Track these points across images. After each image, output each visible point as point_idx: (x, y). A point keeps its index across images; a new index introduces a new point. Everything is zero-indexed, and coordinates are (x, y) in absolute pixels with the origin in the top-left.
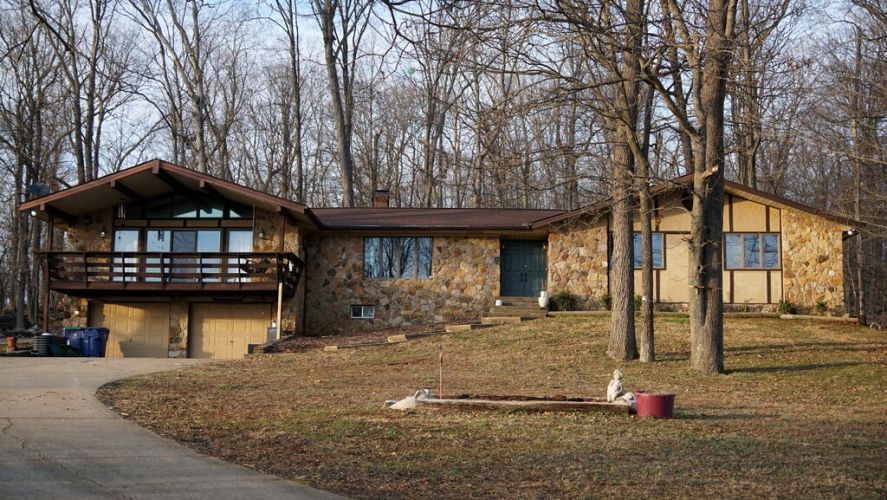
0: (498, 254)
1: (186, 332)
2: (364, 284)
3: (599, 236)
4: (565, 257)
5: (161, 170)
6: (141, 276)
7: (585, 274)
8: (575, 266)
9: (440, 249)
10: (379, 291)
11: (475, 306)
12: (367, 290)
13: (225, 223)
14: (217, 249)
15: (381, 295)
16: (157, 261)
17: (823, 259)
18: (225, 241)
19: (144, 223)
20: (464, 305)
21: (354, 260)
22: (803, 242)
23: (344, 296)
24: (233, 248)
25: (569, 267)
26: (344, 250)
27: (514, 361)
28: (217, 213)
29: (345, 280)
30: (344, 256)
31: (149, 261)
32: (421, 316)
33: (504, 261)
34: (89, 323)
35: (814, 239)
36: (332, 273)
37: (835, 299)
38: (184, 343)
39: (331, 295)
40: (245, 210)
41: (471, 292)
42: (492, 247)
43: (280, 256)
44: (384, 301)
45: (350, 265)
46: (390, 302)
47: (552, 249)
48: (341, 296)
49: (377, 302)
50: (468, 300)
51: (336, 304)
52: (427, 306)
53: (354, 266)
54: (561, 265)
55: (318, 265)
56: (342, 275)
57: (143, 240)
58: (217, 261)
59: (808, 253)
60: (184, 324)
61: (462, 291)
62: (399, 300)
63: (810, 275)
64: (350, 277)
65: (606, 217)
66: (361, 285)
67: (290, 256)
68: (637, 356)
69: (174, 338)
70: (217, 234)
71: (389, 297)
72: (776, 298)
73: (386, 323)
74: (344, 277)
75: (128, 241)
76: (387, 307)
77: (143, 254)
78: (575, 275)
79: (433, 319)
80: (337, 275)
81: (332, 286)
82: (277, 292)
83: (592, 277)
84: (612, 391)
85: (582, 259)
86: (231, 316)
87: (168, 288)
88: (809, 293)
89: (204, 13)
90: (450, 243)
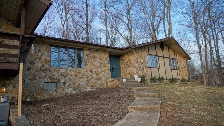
0: (109, 59)
2: (52, 70)
4: (137, 62)
7: (143, 69)
8: (141, 66)
9: (87, 55)
10: (60, 74)
11: (103, 82)
12: (53, 73)
15: (60, 76)
20: (98, 81)
21: (45, 57)
23: (40, 77)
25: (139, 66)
26: (39, 50)
29: (41, 68)
30: (40, 54)
32: (81, 88)
35: (183, 62)
36: (32, 63)
37: (187, 78)
39: (32, 76)
41: (100, 76)
44: (62, 80)
45: (43, 59)
46: (66, 80)
48: (38, 77)
49: (59, 80)
50: (100, 79)
51: (35, 81)
53: (46, 60)
56: (38, 65)
62: (70, 79)
63: (183, 71)
64: (43, 66)
66: (50, 71)
71: (65, 77)
72: (179, 78)
73: (64, 92)
74: (40, 66)
76: (64, 83)
79: (86, 89)
80: (35, 65)
81: (33, 71)
85: (142, 63)
90: (91, 53)
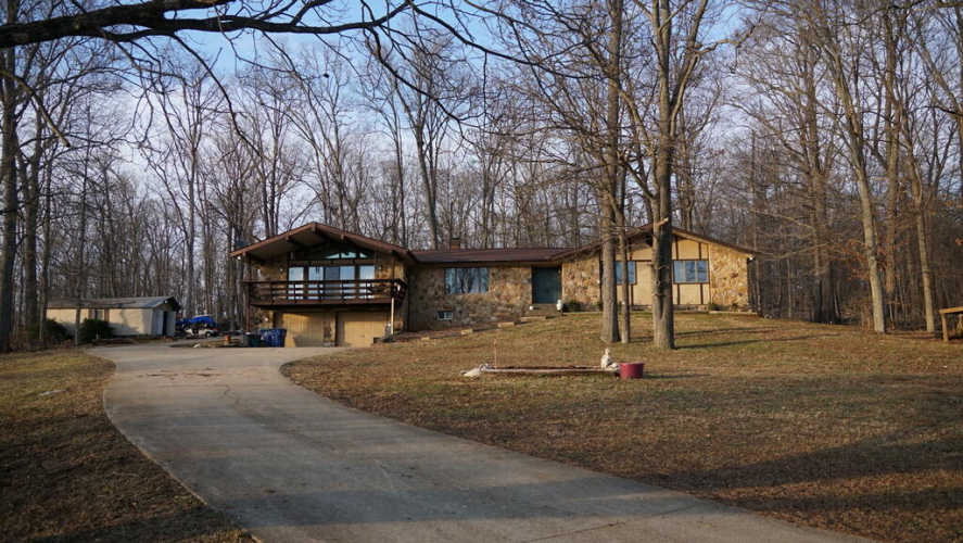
0: (530, 277)
1: (334, 330)
2: (446, 298)
3: (594, 264)
4: (573, 278)
5: (316, 228)
6: (305, 296)
7: (585, 288)
8: (580, 283)
9: (493, 274)
10: (455, 302)
11: (516, 310)
12: (447, 301)
13: (357, 261)
14: (352, 278)
15: (456, 304)
16: (316, 286)
17: (735, 275)
18: (357, 273)
19: (306, 262)
20: (509, 309)
21: (439, 283)
22: (722, 265)
23: (433, 305)
24: (363, 277)
25: (575, 284)
26: (432, 276)
27: (542, 344)
28: (352, 255)
29: (433, 296)
30: (432, 280)
31: (310, 286)
32: (482, 318)
33: (534, 282)
34: (274, 326)
35: (730, 263)
36: (425, 291)
37: (742, 300)
38: (333, 338)
39: (424, 305)
40: (370, 252)
41: (513, 301)
42: (526, 273)
43: (392, 281)
44: (458, 309)
45: (436, 286)
46: (462, 309)
47: (564, 273)
48: (431, 306)
49: (454, 309)
50: (511, 306)
51: (428, 310)
52: (486, 311)
53: (439, 287)
54: (570, 283)
55: (416, 287)
56: (431, 292)
57: (306, 273)
58: (353, 285)
59: (726, 272)
60: (333, 325)
61: (508, 301)
62: (468, 308)
63: (727, 286)
64: (436, 293)
65: (599, 252)
66: (444, 298)
67: (399, 281)
68: (620, 339)
69: (327, 335)
70: (352, 268)
71: (462, 305)
72: (706, 301)
73: (460, 322)
74: (433, 294)
75: (297, 274)
76: (461, 312)
77: (306, 282)
78: (580, 289)
79: (490, 319)
80: (428, 293)
81: (425, 300)
82: (390, 304)
83: (591, 290)
84: (604, 362)
85: (584, 279)
86: (362, 320)
87: (323, 303)
88: (727, 297)
89: (342, 130)
90: (499, 271)
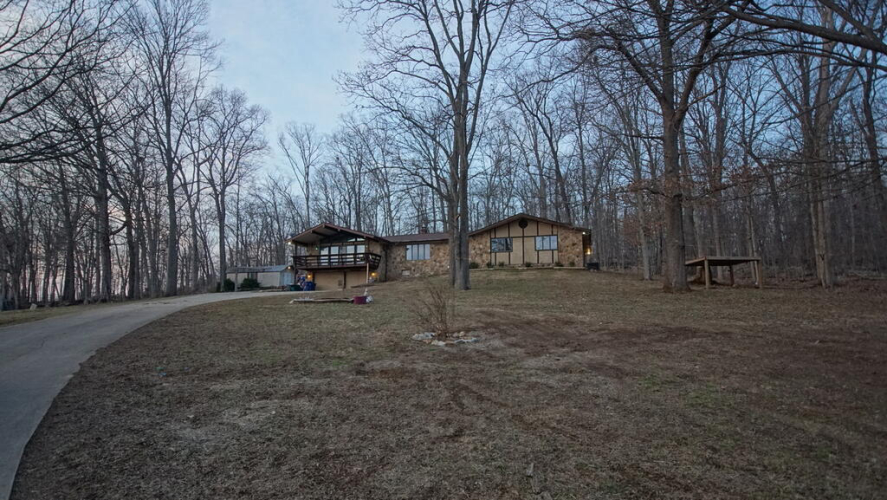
3: (487, 240)
4: (475, 249)
5: (326, 226)
6: (330, 263)
8: (479, 252)
9: (432, 248)
10: (411, 265)
12: (407, 264)
13: (356, 243)
17: (574, 244)
18: (355, 249)
19: (329, 245)
22: (566, 238)
24: (358, 251)
26: (399, 251)
28: (354, 240)
29: (399, 261)
30: (398, 253)
31: (333, 257)
32: (426, 273)
34: (313, 280)
35: (570, 237)
36: (395, 259)
37: (579, 259)
38: (343, 283)
39: (395, 267)
40: (362, 238)
41: (443, 264)
44: (413, 268)
45: (401, 255)
46: (415, 268)
47: (470, 246)
48: (398, 267)
49: (411, 269)
50: (442, 266)
51: (396, 269)
52: (428, 269)
54: (473, 252)
55: (390, 256)
56: (398, 259)
57: (330, 250)
59: (568, 242)
60: (343, 279)
61: (440, 263)
62: (418, 267)
63: (569, 251)
64: (401, 260)
66: (405, 263)
69: (340, 285)
70: (353, 247)
72: (555, 261)
73: (414, 276)
75: (325, 251)
76: (414, 270)
78: (478, 256)
79: (430, 274)
81: (395, 263)
82: (366, 267)
83: (485, 256)
85: (480, 249)
88: (568, 258)
90: (436, 246)
